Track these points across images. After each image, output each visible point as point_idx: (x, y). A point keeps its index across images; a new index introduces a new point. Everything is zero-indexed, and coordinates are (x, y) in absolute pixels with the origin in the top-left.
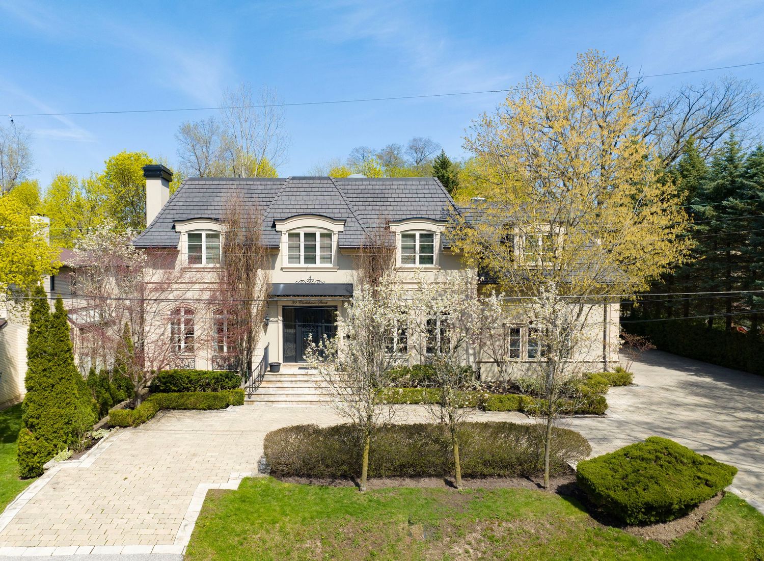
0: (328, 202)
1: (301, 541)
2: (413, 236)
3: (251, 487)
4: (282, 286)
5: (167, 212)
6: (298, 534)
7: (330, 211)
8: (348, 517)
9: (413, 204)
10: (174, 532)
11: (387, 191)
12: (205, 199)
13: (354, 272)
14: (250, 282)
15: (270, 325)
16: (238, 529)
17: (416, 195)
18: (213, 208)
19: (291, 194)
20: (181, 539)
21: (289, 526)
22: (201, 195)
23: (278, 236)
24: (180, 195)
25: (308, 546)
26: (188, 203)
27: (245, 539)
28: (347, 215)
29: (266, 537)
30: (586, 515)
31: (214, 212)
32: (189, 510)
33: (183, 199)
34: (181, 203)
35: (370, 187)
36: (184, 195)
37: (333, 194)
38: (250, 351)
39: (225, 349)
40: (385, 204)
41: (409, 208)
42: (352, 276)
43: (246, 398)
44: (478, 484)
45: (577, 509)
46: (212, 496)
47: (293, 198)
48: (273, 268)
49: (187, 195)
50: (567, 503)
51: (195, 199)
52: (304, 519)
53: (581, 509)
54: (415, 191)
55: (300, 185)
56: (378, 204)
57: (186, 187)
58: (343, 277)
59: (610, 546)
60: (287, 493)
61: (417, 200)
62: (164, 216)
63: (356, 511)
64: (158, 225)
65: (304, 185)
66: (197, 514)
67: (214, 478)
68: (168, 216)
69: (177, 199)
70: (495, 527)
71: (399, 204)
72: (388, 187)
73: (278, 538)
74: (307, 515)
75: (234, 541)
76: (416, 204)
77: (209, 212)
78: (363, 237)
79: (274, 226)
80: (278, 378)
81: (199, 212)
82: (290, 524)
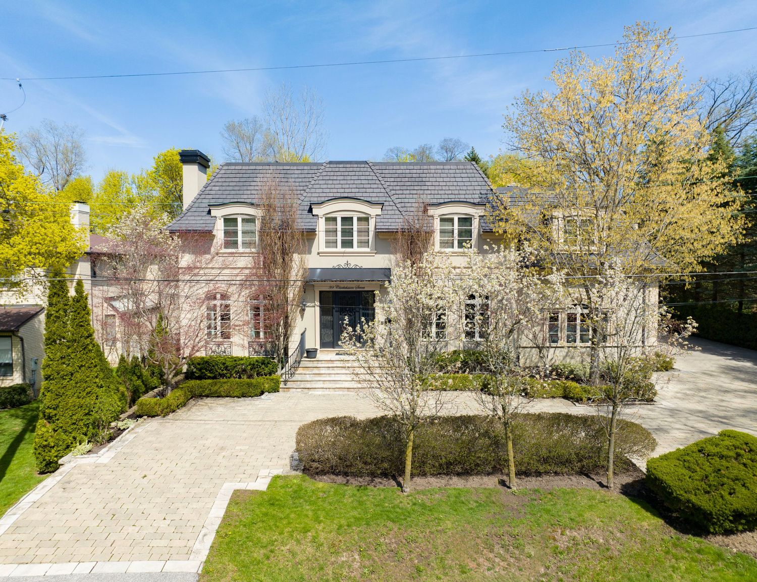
0: (366, 186)
1: (337, 553)
2: (452, 220)
3: (282, 487)
4: (319, 270)
5: (203, 196)
6: (333, 545)
7: (367, 195)
8: (390, 524)
9: (451, 188)
10: (190, 544)
11: (424, 175)
12: (241, 184)
13: (392, 256)
14: (286, 266)
15: (307, 309)
16: (265, 539)
17: (453, 179)
18: (249, 192)
19: (328, 178)
20: (198, 552)
21: (322, 536)
22: (237, 180)
23: (315, 220)
24: (216, 180)
25: (344, 559)
26: (224, 188)
27: (272, 551)
28: (384, 199)
29: (296, 549)
30: (660, 522)
31: (249, 196)
32: (210, 515)
33: (220, 184)
34: (217, 188)
35: (408, 171)
36: (220, 180)
37: (370, 178)
38: (286, 337)
39: (262, 335)
40: (423, 188)
41: (447, 192)
42: (390, 261)
43: (282, 385)
44: (533, 483)
45: (649, 514)
46: (238, 498)
47: (330, 182)
48: (310, 253)
49: (223, 180)
50: (636, 506)
51: (231, 184)
52: (340, 527)
53: (654, 514)
54: (452, 175)
55: (337, 169)
56: (416, 188)
57: (223, 172)
58: (380, 261)
59: (693, 560)
60: (321, 494)
61: (455, 184)
62: (199, 201)
63: (397, 516)
64: (194, 209)
65: (341, 169)
66: (219, 521)
67: (242, 476)
68: (204, 201)
69: (213, 184)
70: (558, 535)
71: (437, 188)
72: (426, 171)
73: (310, 550)
74: (343, 522)
75: (258, 554)
76: (454, 188)
77: (245, 197)
78: (401, 220)
79: (310, 210)
80: (315, 364)
81: (235, 197)
82: (324, 532)
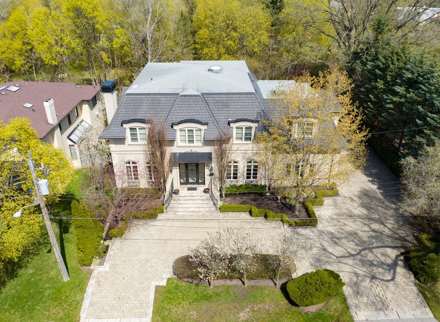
0: (199, 111)
2: (242, 128)
3: (171, 283)
4: (178, 154)
7: (200, 116)
10: (146, 311)
12: (136, 107)
15: (173, 170)
16: (168, 307)
17: (244, 104)
19: (180, 106)
20: (149, 314)
23: (175, 132)
28: (209, 119)
31: (141, 115)
32: (150, 298)
35: (221, 99)
37: (201, 106)
39: (153, 178)
41: (240, 112)
42: (211, 149)
43: (165, 210)
46: (157, 289)
48: (173, 146)
49: (127, 104)
51: (131, 107)
54: (244, 101)
55: (184, 100)
56: (225, 109)
57: (125, 99)
58: (207, 149)
60: (184, 288)
62: (116, 118)
63: (208, 298)
64: (114, 123)
66: (153, 301)
67: (157, 278)
70: (255, 306)
71: (236, 109)
72: (230, 99)
73: (181, 310)
74: (191, 300)
75: (166, 313)
76: (244, 109)
77: (139, 115)
78: (217, 132)
79: (172, 127)
80: (178, 198)
81: (134, 115)
82: (185, 304)
